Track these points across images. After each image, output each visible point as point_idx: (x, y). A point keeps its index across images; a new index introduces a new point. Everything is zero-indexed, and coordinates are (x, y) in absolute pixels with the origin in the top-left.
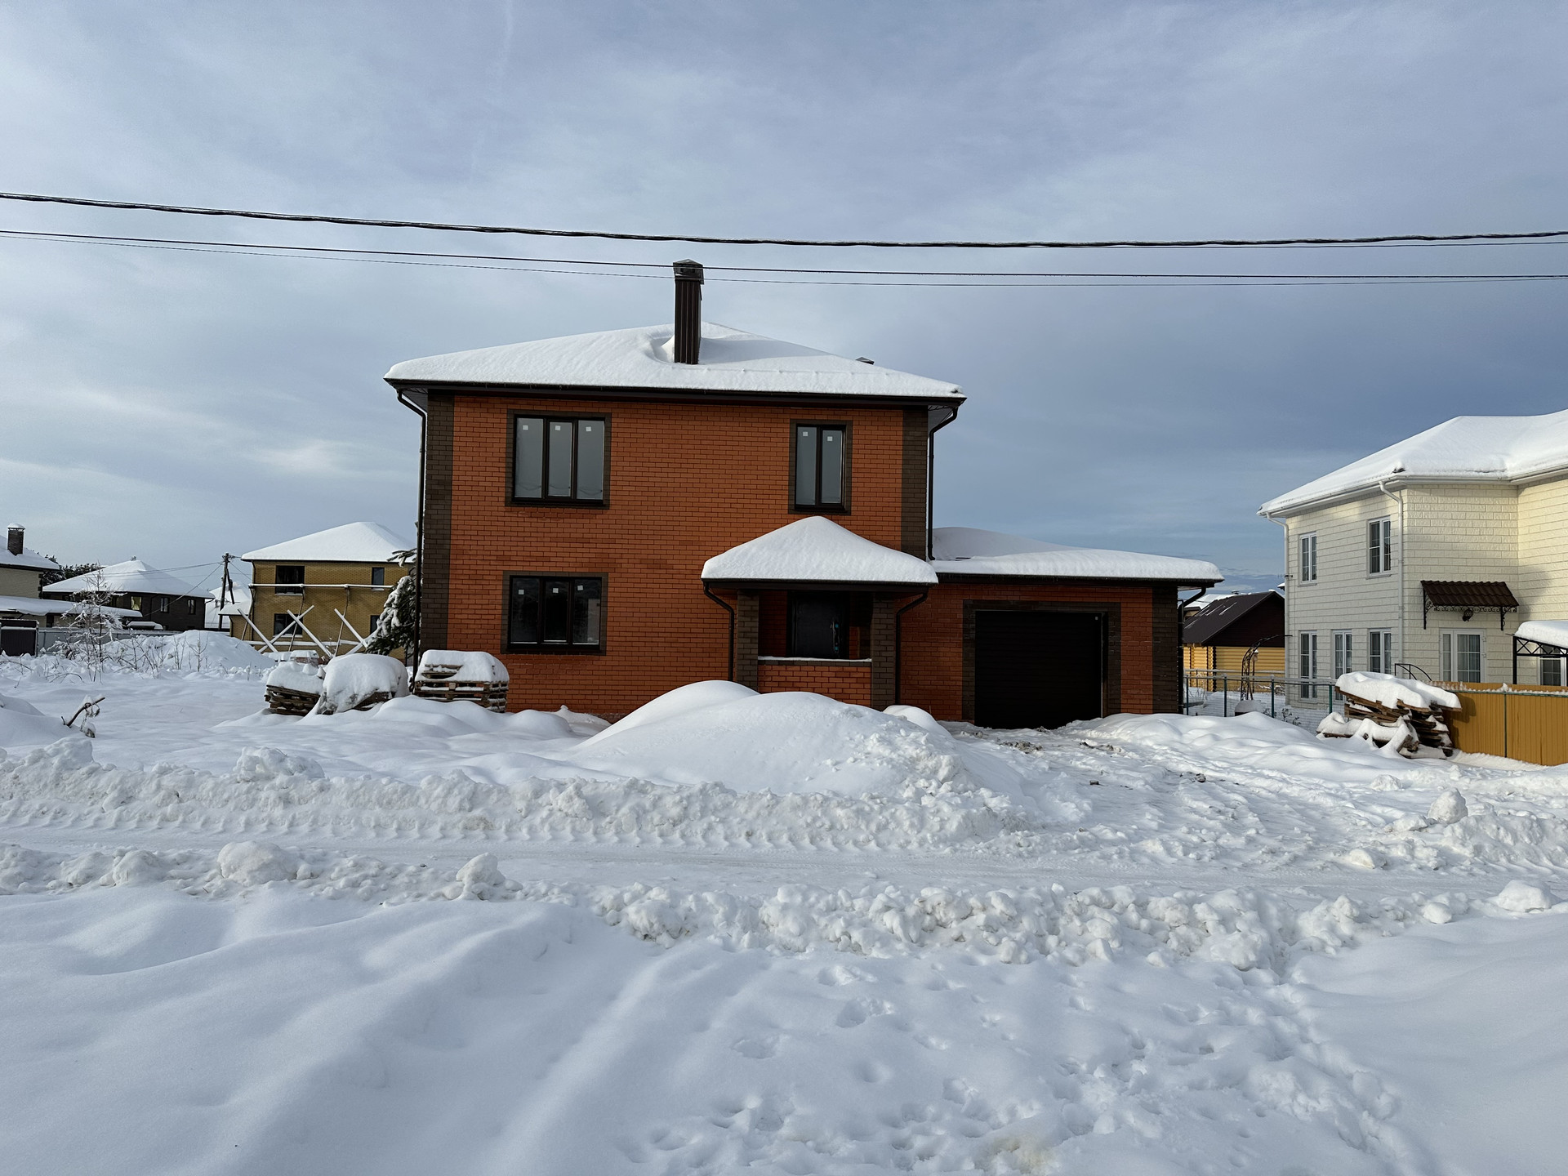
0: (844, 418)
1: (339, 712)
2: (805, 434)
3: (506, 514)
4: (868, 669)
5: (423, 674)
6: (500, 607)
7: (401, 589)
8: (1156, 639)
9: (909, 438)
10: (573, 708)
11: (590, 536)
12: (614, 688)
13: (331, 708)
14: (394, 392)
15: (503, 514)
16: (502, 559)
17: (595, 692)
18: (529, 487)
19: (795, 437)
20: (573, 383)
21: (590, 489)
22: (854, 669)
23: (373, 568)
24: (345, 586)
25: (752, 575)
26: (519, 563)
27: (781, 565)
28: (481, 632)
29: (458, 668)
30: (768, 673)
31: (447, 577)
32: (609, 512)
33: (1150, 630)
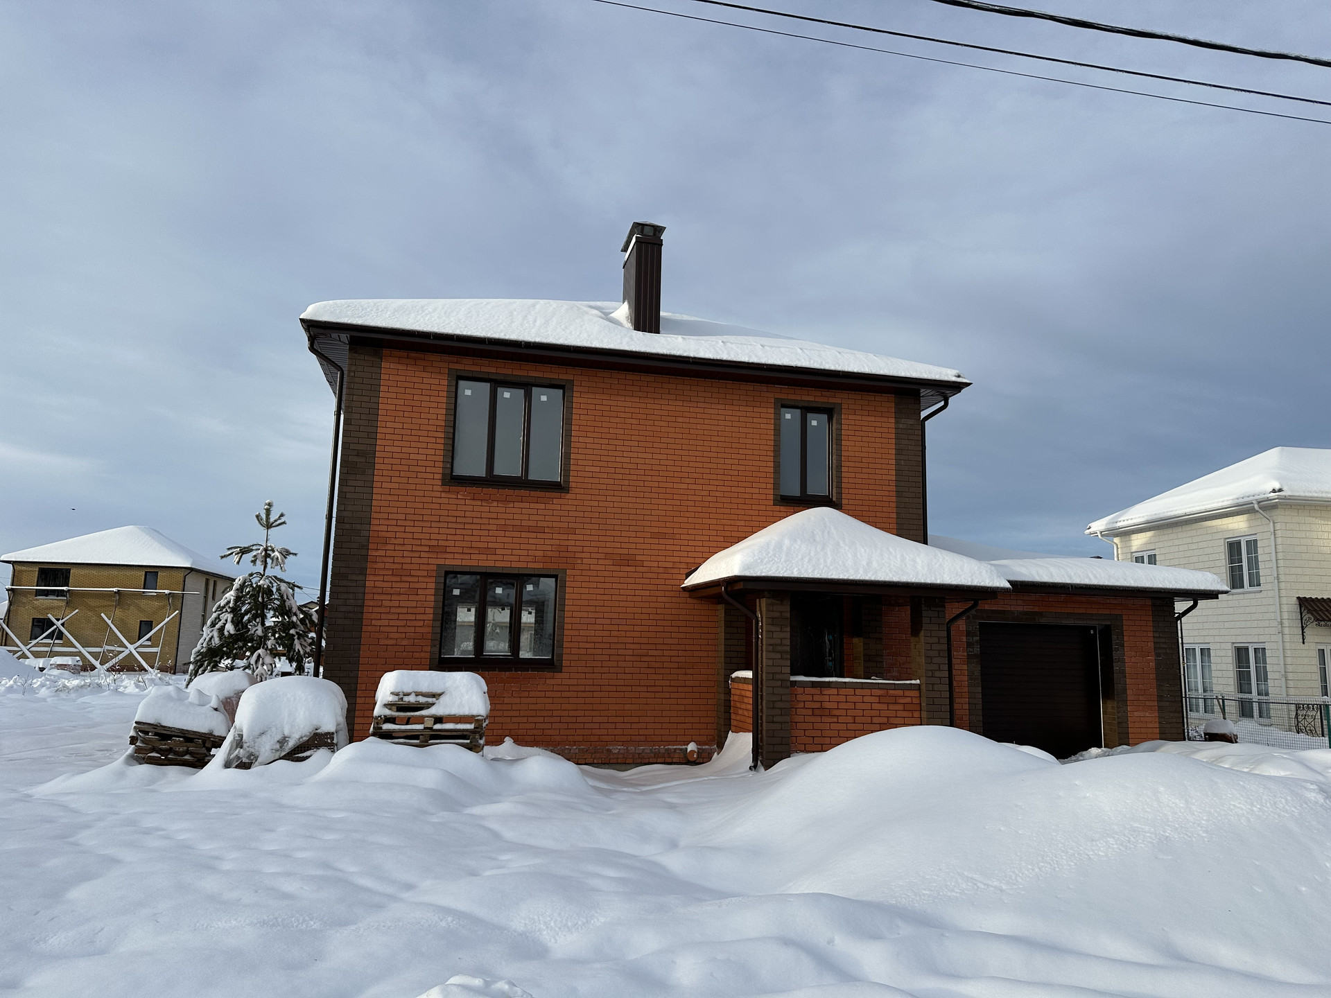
0: (832, 400)
1: (261, 764)
2: (788, 416)
3: (443, 495)
4: (916, 693)
5: (385, 705)
6: (431, 611)
8: (1158, 655)
9: (901, 426)
10: (520, 741)
11: (545, 524)
12: (571, 713)
13: (248, 757)
14: (304, 338)
15: (438, 494)
16: (436, 550)
17: (547, 720)
18: (471, 463)
19: (778, 418)
20: (538, 340)
21: (546, 468)
22: (900, 693)
23: (146, 572)
24: (115, 589)
26: (457, 556)
28: (405, 642)
29: (436, 696)
32: (569, 496)
33: (1151, 645)
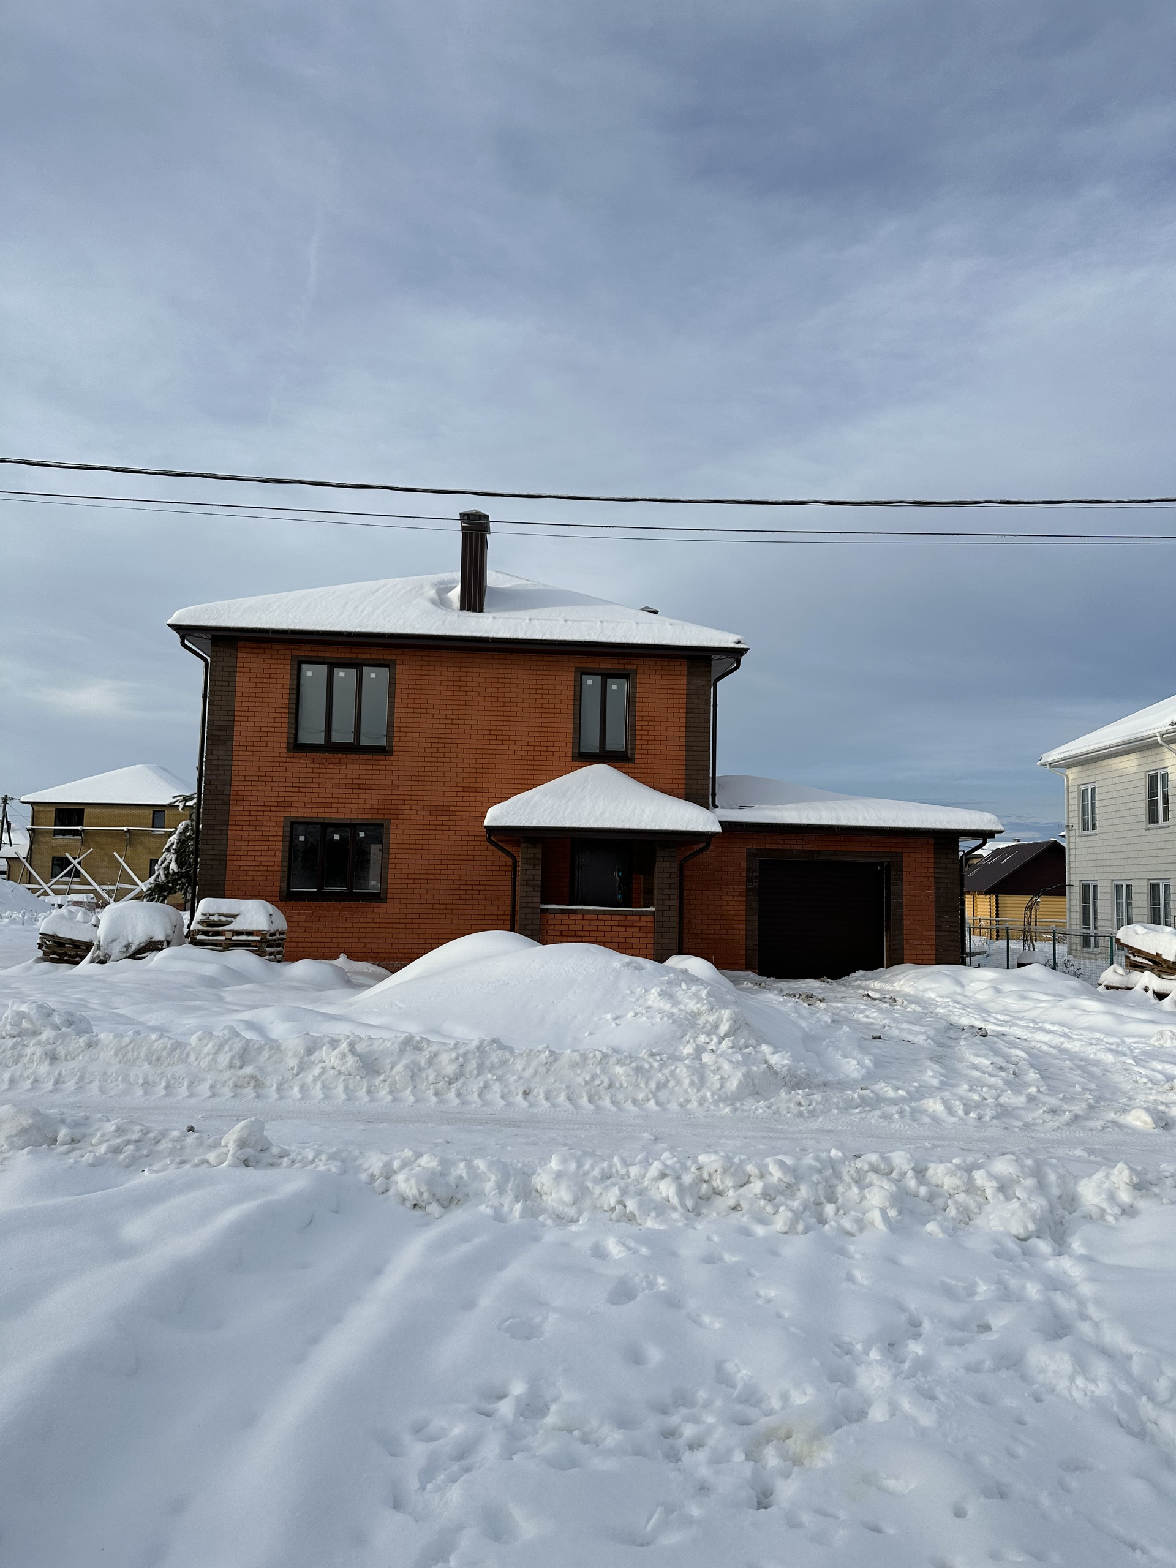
0: (628, 667)
1: (113, 961)
2: (590, 682)
3: (288, 760)
4: (651, 918)
5: (199, 923)
6: (280, 854)
7: (180, 833)
8: (938, 889)
9: (692, 687)
10: (351, 957)
11: (372, 782)
12: (394, 936)
13: (104, 956)
14: (177, 637)
15: (284, 760)
16: (284, 805)
17: (374, 940)
18: (312, 732)
19: (580, 685)
20: (358, 630)
21: (373, 734)
22: (637, 918)
23: (154, 811)
24: (125, 829)
25: (534, 823)
26: (300, 810)
27: (564, 813)
28: (260, 879)
29: (234, 916)
30: (550, 922)
31: (226, 823)
32: (392, 758)
33: (932, 880)
